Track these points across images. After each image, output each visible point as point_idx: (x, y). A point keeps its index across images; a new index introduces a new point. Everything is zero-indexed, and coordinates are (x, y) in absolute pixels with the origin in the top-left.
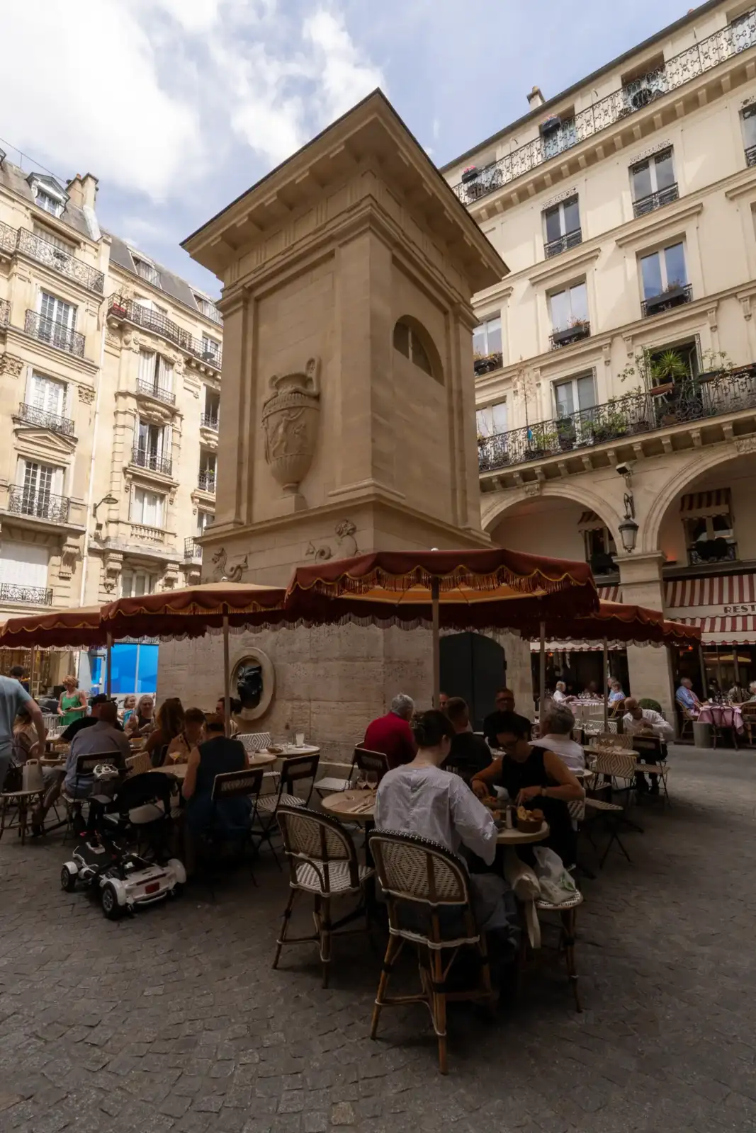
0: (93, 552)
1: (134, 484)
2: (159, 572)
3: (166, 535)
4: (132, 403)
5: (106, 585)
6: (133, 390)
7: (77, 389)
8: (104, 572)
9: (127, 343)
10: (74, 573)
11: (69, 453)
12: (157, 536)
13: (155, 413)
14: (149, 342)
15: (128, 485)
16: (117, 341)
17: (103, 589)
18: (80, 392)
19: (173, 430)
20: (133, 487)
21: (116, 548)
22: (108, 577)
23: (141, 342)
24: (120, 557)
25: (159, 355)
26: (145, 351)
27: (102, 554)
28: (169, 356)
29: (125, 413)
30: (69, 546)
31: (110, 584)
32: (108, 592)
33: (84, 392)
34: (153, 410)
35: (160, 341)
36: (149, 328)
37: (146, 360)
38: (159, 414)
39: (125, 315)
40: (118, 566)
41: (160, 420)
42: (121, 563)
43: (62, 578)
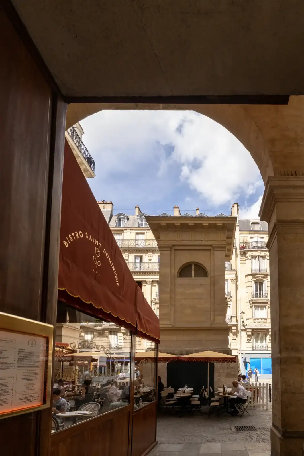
0: (242, 330)
1: (253, 305)
2: (267, 333)
3: (267, 320)
4: (250, 278)
5: (248, 340)
6: (250, 273)
7: (231, 280)
8: (246, 336)
9: (247, 257)
10: (237, 337)
11: (230, 301)
12: (264, 321)
13: (259, 278)
14: (254, 254)
15: (251, 306)
16: (244, 258)
17: (247, 341)
18: (232, 281)
19: (267, 281)
20: (254, 306)
21: (248, 328)
22: (248, 337)
23: (252, 255)
24: (251, 330)
25: (259, 257)
26: (254, 257)
27: (245, 330)
28: (263, 255)
29: (248, 282)
30: (233, 330)
31: (249, 339)
32: (249, 342)
33: (233, 280)
34: (258, 277)
35: (258, 251)
36: (254, 248)
37: (255, 260)
38: (260, 278)
39: (245, 248)
40: (250, 333)
41: (261, 280)
42: (251, 332)
43: (233, 340)
